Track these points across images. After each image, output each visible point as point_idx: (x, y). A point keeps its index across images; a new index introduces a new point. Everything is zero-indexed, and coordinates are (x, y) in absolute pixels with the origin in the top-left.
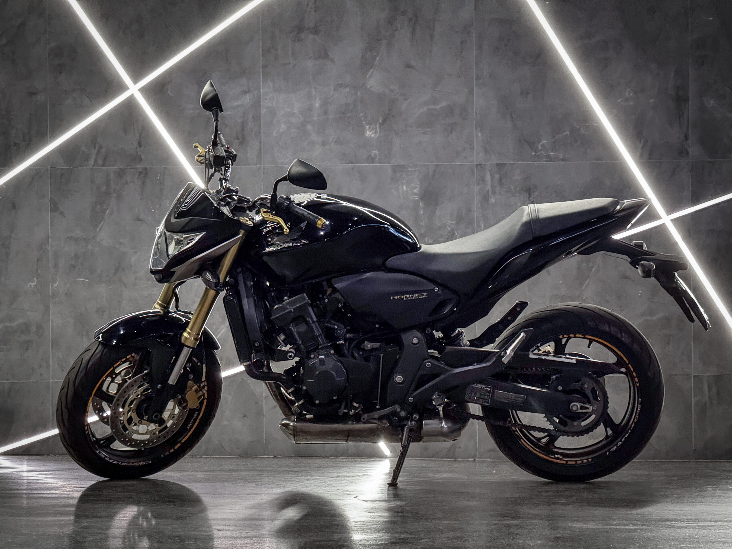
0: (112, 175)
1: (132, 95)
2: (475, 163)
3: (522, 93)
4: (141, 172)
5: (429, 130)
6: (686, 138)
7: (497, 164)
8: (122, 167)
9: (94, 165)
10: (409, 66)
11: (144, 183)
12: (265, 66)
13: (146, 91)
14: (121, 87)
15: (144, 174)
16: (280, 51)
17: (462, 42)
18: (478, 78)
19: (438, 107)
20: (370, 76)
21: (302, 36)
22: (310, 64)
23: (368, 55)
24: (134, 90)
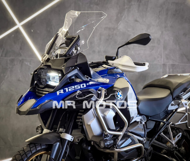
0: (9, 62)
2: (162, 63)
3: (184, 35)
4: (21, 61)
5: (143, 48)
7: (172, 64)
8: (13, 58)
9: (1, 57)
10: (136, 21)
11: (22, 65)
13: (24, 26)
14: (14, 24)
15: (22, 62)
17: (159, 12)
18: (165, 27)
20: (120, 24)
21: (92, 6)
23: (119, 15)
24: (19, 25)
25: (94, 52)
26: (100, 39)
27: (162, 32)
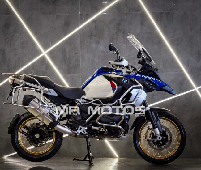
1: (44, 55)
12: (81, 46)
13: (48, 54)
14: (41, 53)
16: (86, 42)
19: (130, 57)
21: (92, 37)
22: (94, 45)
24: (44, 53)
26: (99, 59)
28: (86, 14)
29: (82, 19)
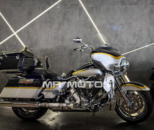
1: (15, 35)
3: (88, 34)
5: (71, 41)
6: (118, 43)
10: (67, 29)
12: (40, 29)
13: (17, 34)
14: (12, 33)
16: (43, 26)
17: (77, 25)
18: (80, 31)
19: (72, 37)
20: (60, 31)
21: (47, 23)
22: (48, 29)
23: (59, 27)
24: (15, 33)
25: (49, 44)
26: (51, 38)
27: (78, 34)
28: (43, 8)
29: (40, 10)
